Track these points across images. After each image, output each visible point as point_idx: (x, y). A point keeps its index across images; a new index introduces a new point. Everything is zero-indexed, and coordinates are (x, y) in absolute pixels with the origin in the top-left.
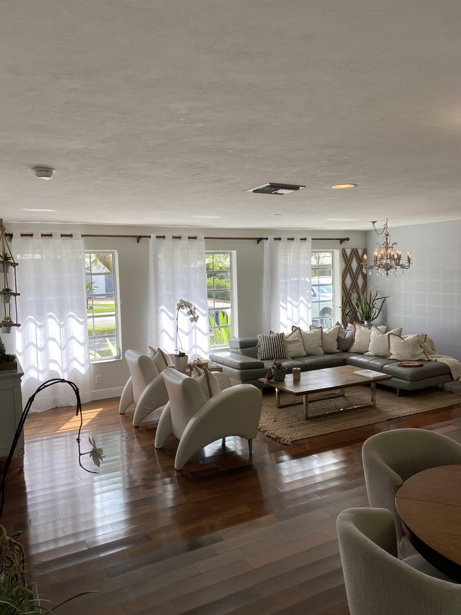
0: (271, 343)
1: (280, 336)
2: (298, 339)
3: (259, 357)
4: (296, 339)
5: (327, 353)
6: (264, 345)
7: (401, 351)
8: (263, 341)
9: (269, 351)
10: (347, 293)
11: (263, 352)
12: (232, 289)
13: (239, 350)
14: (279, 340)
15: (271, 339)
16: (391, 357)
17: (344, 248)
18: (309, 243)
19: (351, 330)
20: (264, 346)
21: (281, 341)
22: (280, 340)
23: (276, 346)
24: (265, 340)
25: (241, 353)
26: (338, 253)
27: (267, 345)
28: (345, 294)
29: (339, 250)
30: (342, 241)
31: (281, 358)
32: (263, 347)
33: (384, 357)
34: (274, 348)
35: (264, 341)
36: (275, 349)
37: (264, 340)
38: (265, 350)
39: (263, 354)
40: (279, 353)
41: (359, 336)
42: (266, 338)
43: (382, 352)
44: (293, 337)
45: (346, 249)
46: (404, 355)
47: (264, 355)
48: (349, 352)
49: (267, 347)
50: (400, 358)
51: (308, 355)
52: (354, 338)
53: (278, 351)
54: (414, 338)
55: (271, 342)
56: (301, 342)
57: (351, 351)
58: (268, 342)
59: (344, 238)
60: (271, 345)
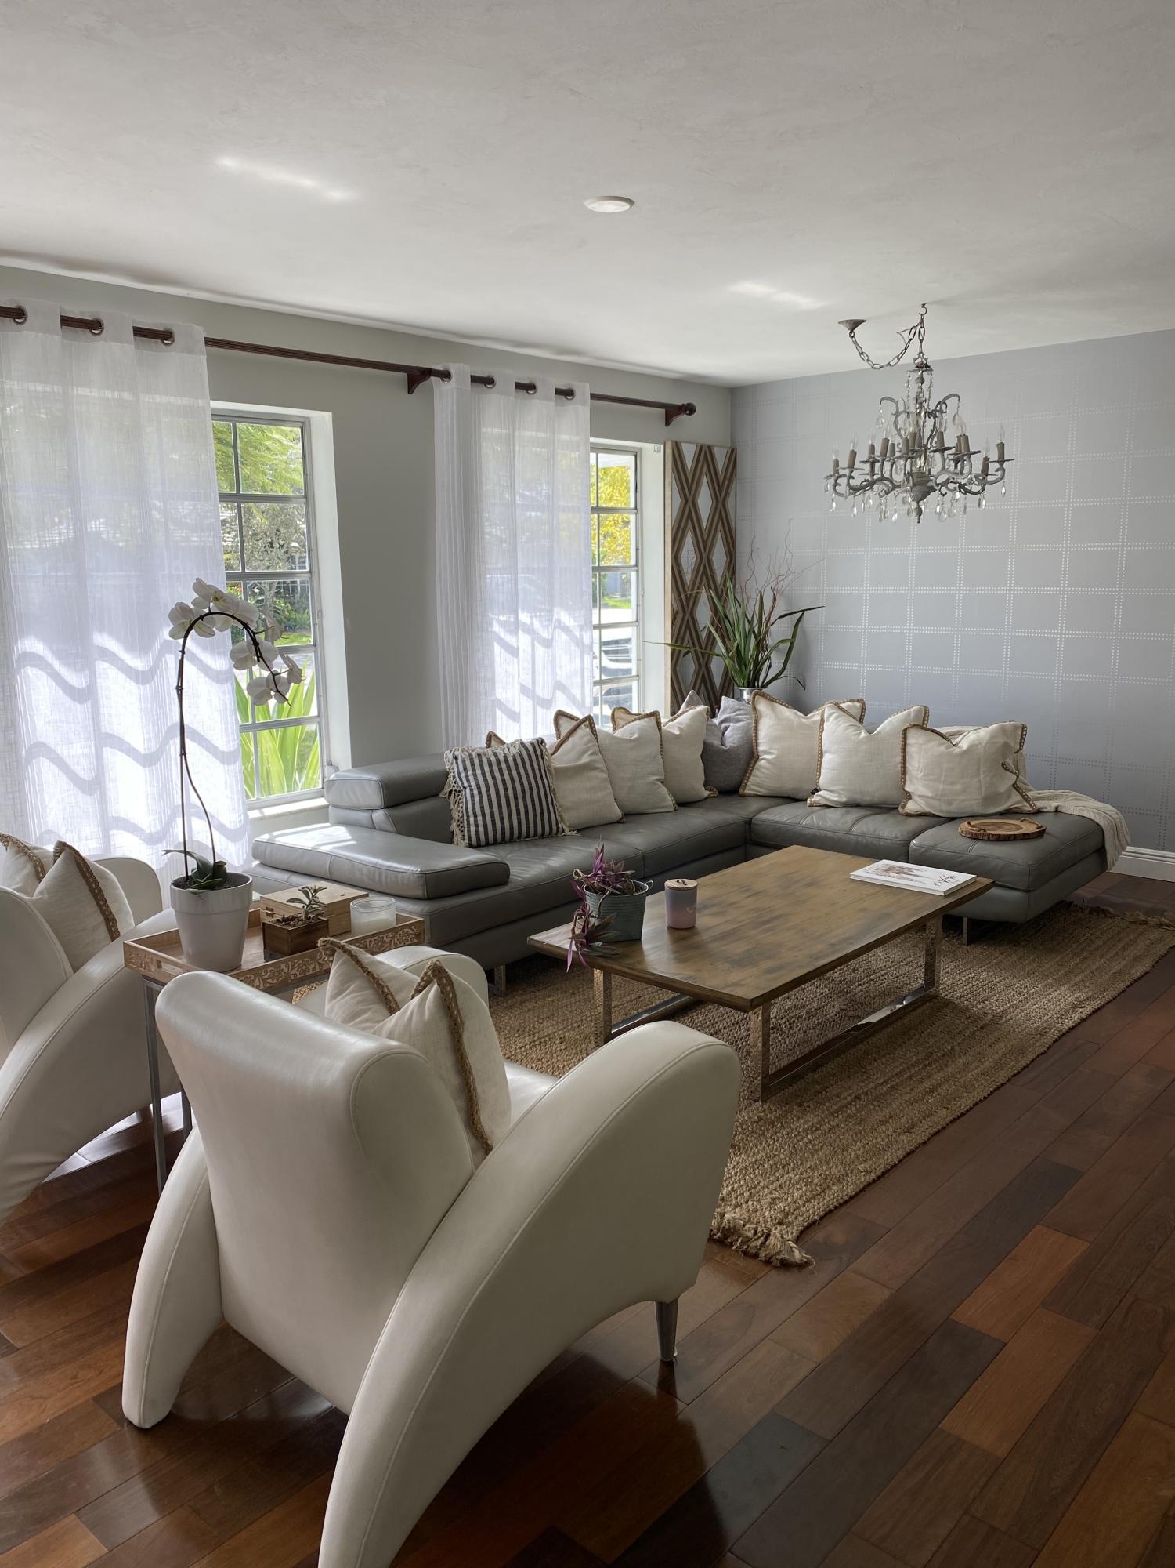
0: (504, 780)
1: (535, 752)
2: (591, 761)
3: (458, 837)
4: (585, 759)
5: (684, 804)
6: (479, 788)
7: (952, 783)
8: (470, 773)
9: (501, 813)
10: (686, 596)
11: (475, 816)
12: (315, 569)
13: (379, 816)
14: (532, 765)
15: (504, 766)
16: (911, 807)
17: (677, 439)
18: (580, 411)
19: (739, 721)
20: (476, 792)
21: (540, 770)
22: (536, 767)
23: (523, 791)
24: (479, 772)
25: (388, 826)
26: (655, 456)
27: (488, 790)
28: (681, 600)
29: (662, 446)
30: (672, 412)
32: (472, 796)
33: (885, 808)
34: (516, 798)
35: (475, 775)
36: (521, 801)
37: (474, 769)
38: (482, 807)
39: (477, 826)
40: (535, 816)
41: (773, 740)
42: (480, 761)
43: (874, 791)
44: (572, 755)
45: (683, 445)
46: (961, 798)
47: (481, 829)
48: (744, 796)
49: (489, 796)
50: (944, 807)
51: (630, 816)
52: (757, 746)
53: (534, 810)
54: (993, 736)
55: (502, 775)
56: (603, 771)
57: (746, 791)
58: (494, 778)
59: (680, 403)
60: (506, 790)
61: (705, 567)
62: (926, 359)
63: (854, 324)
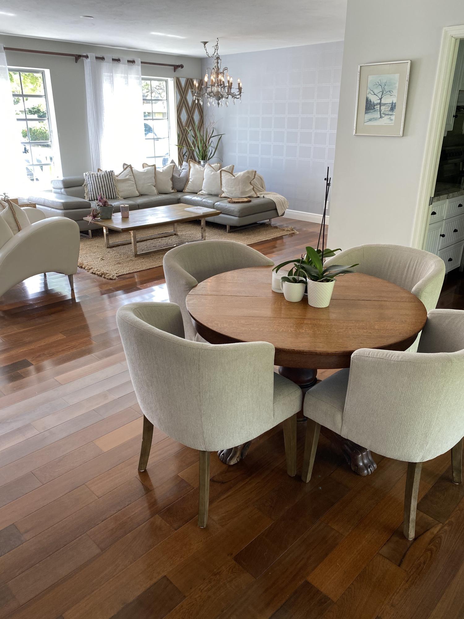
0: (99, 182)
1: (109, 174)
2: (128, 178)
3: (86, 198)
4: (127, 177)
5: (160, 193)
6: (92, 184)
7: (232, 188)
8: (90, 179)
9: (98, 191)
10: (183, 129)
11: (91, 192)
12: (49, 118)
13: (63, 190)
14: (108, 178)
15: (99, 177)
16: (223, 195)
17: (178, 77)
18: (137, 68)
19: (186, 169)
20: (91, 185)
21: (110, 179)
22: (109, 178)
23: (104, 185)
24: (92, 179)
25: (65, 193)
26: (171, 83)
27: (94, 184)
28: (181, 130)
29: (173, 79)
30: (176, 67)
31: (111, 198)
32: (90, 186)
33: (216, 195)
34: (102, 187)
35: (91, 180)
36: (104, 188)
37: (91, 178)
38: (93, 189)
39: (91, 194)
40: (108, 192)
41: (193, 175)
42: (93, 176)
43: (214, 191)
44: (124, 176)
45: (180, 78)
46: (235, 192)
47: (92, 196)
48: (184, 192)
49: (94, 186)
50: (231, 195)
51: (141, 195)
52: (189, 177)
53: (108, 191)
54: (244, 174)
55: (98, 180)
56: (132, 181)
57: (185, 191)
58: (96, 181)
59: (178, 64)
60: (99, 184)
61: (191, 120)
62: (219, 56)
63: (205, 43)
